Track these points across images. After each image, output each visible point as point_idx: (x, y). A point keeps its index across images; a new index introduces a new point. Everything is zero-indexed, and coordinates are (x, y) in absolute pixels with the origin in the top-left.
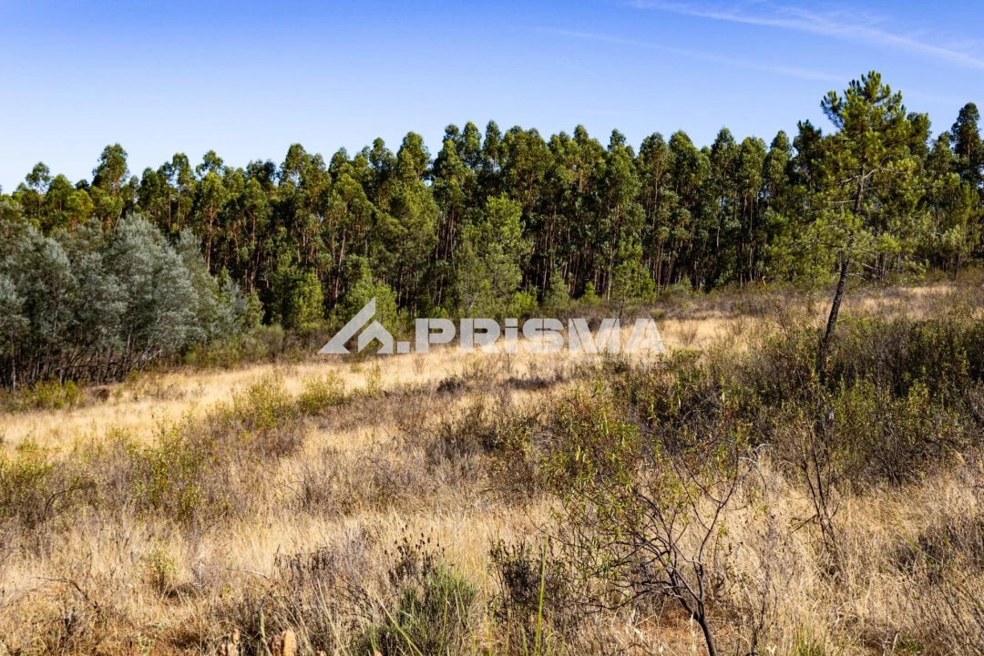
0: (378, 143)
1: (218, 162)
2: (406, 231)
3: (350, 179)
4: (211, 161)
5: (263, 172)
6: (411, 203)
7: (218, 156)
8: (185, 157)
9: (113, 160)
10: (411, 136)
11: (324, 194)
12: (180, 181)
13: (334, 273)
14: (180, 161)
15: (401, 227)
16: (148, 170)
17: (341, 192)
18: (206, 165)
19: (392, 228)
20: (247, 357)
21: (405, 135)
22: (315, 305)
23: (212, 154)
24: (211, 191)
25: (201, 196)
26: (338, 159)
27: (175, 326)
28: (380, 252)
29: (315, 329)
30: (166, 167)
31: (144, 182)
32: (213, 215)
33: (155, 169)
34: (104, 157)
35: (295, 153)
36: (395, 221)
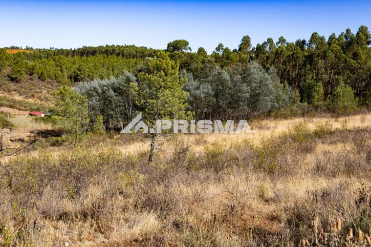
0: (348, 31)
1: (284, 41)
2: (359, 66)
3: (336, 45)
4: (282, 40)
5: (301, 44)
6: (361, 54)
7: (284, 38)
8: (272, 39)
9: (246, 41)
10: (362, 27)
11: (325, 52)
12: (270, 48)
13: (329, 83)
14: (270, 41)
15: (357, 64)
16: (258, 44)
17: (332, 51)
18: (280, 42)
19: (353, 64)
20: (294, 115)
21: (360, 27)
22: (321, 95)
23: (282, 37)
24: (281, 52)
25: (278, 54)
26: (332, 38)
27: (267, 102)
28: (348, 74)
29: (320, 104)
30: (265, 43)
31: (257, 49)
32: (282, 61)
33: (261, 44)
34: (243, 40)
35: (314, 36)
36: (355, 62)
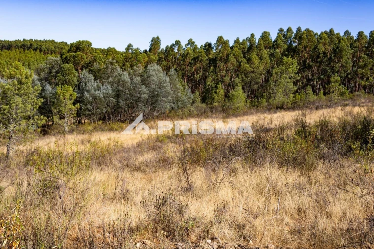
0: (252, 36)
1: (193, 43)
2: (252, 70)
3: (238, 50)
4: (191, 42)
5: (209, 46)
6: (254, 60)
7: (193, 40)
8: (180, 42)
9: (156, 42)
10: (265, 33)
11: (228, 55)
12: (178, 50)
13: (229, 85)
14: (178, 43)
15: (250, 68)
16: (167, 46)
17: (234, 55)
18: (189, 44)
19: (247, 69)
20: (190, 115)
21: (263, 32)
22: (220, 96)
23: (191, 40)
24: (187, 54)
25: (185, 56)
26: (237, 41)
27: (166, 105)
28: (242, 78)
29: (216, 106)
30: (173, 45)
31: (166, 50)
32: (188, 63)
33: (169, 46)
34: (152, 41)
35: (220, 39)
36: (248, 66)
